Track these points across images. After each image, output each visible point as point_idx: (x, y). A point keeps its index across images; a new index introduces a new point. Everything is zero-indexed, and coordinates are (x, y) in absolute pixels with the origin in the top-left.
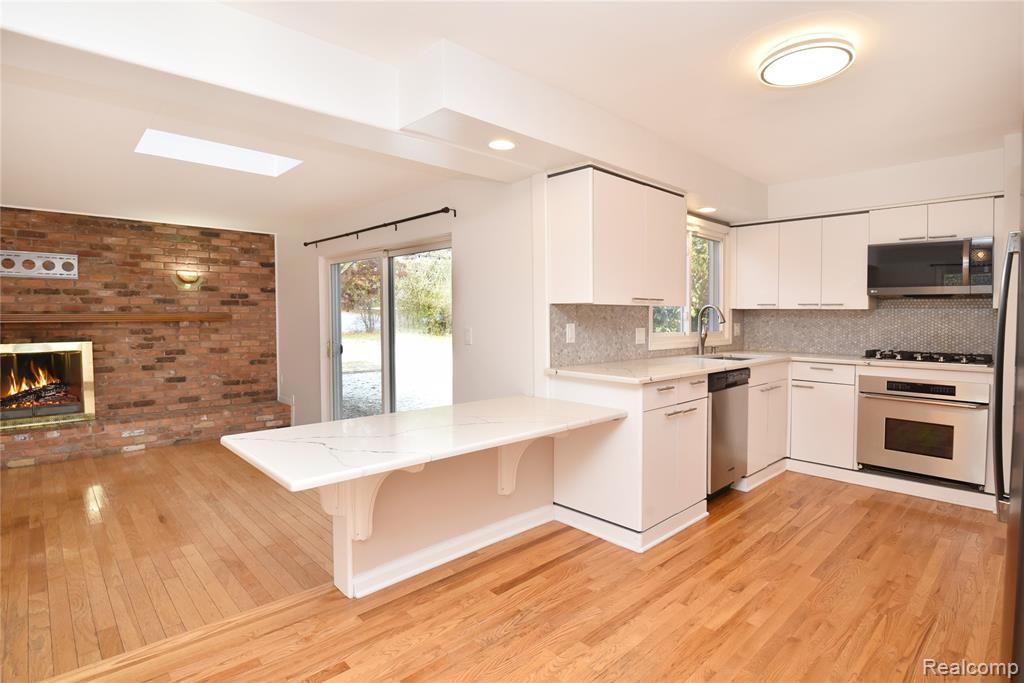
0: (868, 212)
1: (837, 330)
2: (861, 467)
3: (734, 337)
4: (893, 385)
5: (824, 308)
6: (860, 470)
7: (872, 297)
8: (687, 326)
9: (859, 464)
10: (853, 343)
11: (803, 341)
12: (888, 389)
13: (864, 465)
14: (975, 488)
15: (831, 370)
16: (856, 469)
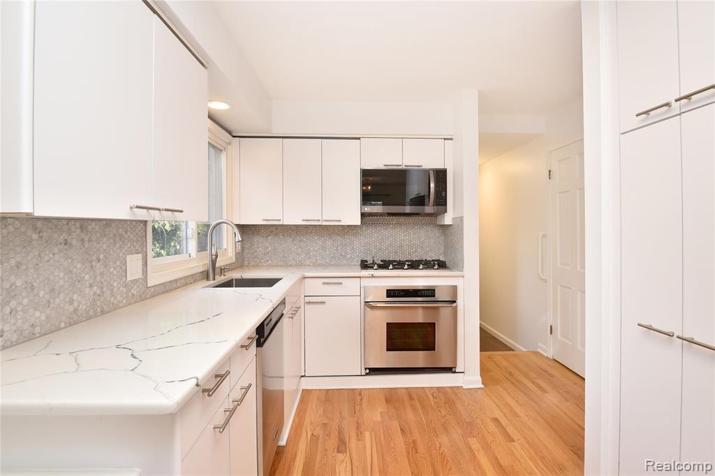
0: (359, 138)
1: (329, 243)
2: (368, 371)
3: (237, 254)
4: (391, 293)
5: (324, 223)
6: (367, 374)
7: (363, 215)
8: (192, 246)
9: (366, 369)
10: (341, 255)
12: (388, 297)
13: (370, 369)
14: (450, 370)
15: (341, 283)
16: (363, 373)
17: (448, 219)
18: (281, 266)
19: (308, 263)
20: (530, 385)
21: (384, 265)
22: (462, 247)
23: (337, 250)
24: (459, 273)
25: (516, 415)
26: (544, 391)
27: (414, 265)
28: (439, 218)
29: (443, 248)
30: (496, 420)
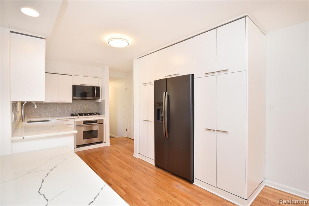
0: (72, 75)
1: (58, 109)
2: (77, 146)
4: (85, 122)
5: (59, 102)
6: (77, 148)
7: (73, 99)
11: (46, 113)
12: (83, 123)
13: (78, 146)
14: (101, 142)
15: (68, 121)
16: (76, 147)
17: (100, 101)
18: (38, 117)
19: (50, 116)
20: (122, 143)
21: (81, 115)
22: (105, 109)
23: (61, 111)
24: (104, 116)
25: (120, 148)
26: (125, 143)
27: (90, 114)
28: (96, 100)
29: (97, 109)
30: (115, 150)
